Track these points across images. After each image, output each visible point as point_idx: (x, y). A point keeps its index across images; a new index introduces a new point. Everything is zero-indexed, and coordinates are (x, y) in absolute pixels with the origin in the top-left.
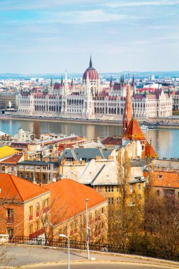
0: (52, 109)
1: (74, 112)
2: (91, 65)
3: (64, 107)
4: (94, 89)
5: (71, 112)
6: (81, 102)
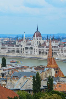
2: (37, 30)
3: (23, 51)
4: (39, 42)
5: (27, 54)
6: (32, 48)
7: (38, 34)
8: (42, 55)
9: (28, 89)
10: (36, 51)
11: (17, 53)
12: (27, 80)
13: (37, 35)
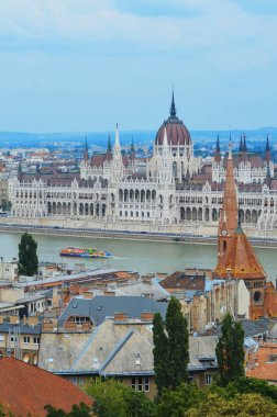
0: (85, 209)
1: (134, 218)
2: (173, 112)
3: (113, 205)
4: (179, 166)
5: (129, 218)
6: (151, 194)
7: (174, 130)
8: (193, 223)
9: (133, 373)
10: (166, 207)
11: (84, 216)
12: (129, 330)
13: (170, 137)
